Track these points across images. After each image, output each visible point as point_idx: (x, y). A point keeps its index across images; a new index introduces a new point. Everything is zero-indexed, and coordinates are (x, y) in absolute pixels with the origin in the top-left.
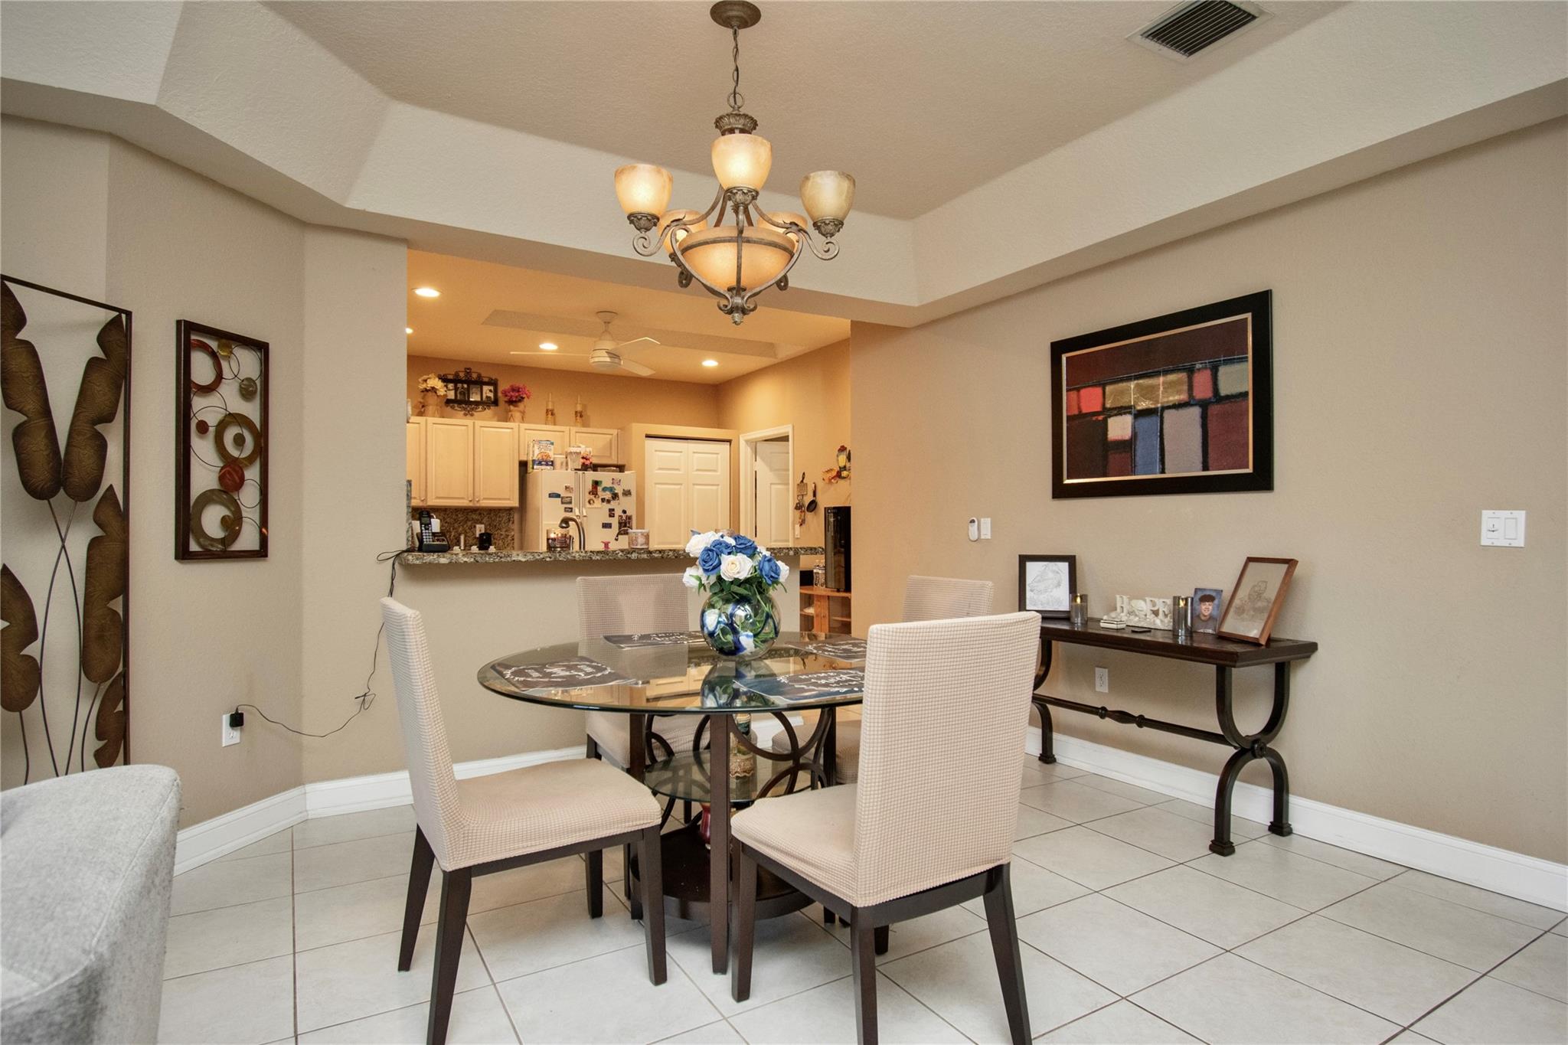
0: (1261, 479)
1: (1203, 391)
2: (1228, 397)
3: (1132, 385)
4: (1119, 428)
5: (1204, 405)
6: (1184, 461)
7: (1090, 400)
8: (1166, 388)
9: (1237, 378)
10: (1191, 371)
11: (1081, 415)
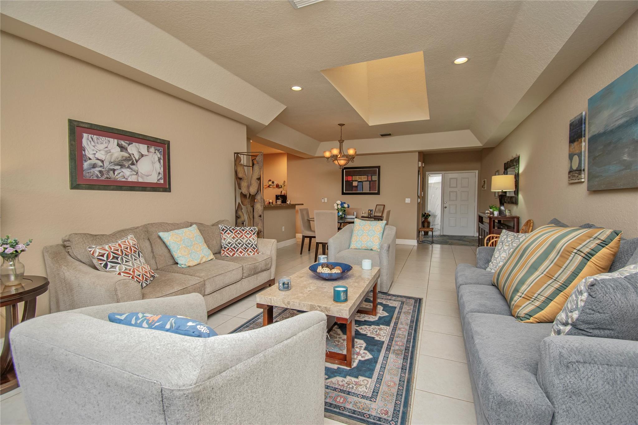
0: (378, 193)
1: (370, 179)
2: (374, 181)
3: (358, 177)
4: (355, 184)
5: (370, 181)
6: (366, 189)
7: (350, 178)
8: (364, 178)
9: (375, 178)
10: (368, 176)
11: (348, 181)
